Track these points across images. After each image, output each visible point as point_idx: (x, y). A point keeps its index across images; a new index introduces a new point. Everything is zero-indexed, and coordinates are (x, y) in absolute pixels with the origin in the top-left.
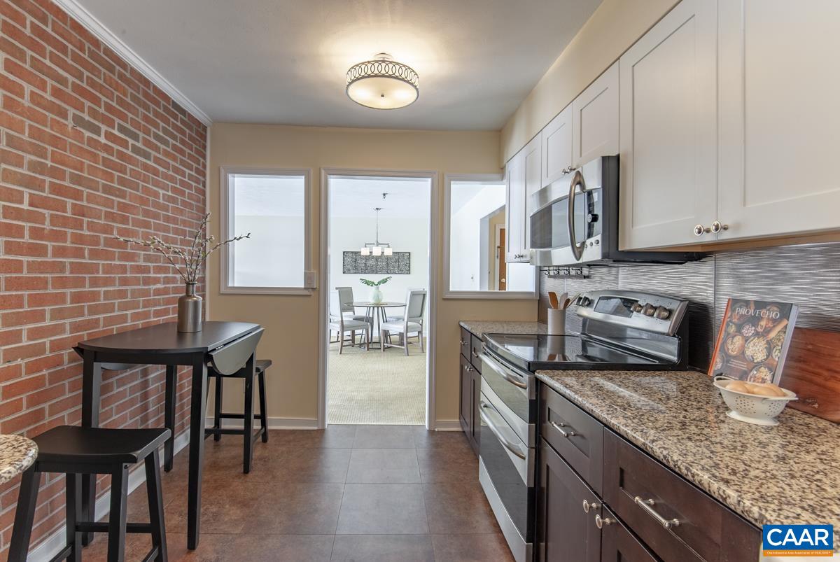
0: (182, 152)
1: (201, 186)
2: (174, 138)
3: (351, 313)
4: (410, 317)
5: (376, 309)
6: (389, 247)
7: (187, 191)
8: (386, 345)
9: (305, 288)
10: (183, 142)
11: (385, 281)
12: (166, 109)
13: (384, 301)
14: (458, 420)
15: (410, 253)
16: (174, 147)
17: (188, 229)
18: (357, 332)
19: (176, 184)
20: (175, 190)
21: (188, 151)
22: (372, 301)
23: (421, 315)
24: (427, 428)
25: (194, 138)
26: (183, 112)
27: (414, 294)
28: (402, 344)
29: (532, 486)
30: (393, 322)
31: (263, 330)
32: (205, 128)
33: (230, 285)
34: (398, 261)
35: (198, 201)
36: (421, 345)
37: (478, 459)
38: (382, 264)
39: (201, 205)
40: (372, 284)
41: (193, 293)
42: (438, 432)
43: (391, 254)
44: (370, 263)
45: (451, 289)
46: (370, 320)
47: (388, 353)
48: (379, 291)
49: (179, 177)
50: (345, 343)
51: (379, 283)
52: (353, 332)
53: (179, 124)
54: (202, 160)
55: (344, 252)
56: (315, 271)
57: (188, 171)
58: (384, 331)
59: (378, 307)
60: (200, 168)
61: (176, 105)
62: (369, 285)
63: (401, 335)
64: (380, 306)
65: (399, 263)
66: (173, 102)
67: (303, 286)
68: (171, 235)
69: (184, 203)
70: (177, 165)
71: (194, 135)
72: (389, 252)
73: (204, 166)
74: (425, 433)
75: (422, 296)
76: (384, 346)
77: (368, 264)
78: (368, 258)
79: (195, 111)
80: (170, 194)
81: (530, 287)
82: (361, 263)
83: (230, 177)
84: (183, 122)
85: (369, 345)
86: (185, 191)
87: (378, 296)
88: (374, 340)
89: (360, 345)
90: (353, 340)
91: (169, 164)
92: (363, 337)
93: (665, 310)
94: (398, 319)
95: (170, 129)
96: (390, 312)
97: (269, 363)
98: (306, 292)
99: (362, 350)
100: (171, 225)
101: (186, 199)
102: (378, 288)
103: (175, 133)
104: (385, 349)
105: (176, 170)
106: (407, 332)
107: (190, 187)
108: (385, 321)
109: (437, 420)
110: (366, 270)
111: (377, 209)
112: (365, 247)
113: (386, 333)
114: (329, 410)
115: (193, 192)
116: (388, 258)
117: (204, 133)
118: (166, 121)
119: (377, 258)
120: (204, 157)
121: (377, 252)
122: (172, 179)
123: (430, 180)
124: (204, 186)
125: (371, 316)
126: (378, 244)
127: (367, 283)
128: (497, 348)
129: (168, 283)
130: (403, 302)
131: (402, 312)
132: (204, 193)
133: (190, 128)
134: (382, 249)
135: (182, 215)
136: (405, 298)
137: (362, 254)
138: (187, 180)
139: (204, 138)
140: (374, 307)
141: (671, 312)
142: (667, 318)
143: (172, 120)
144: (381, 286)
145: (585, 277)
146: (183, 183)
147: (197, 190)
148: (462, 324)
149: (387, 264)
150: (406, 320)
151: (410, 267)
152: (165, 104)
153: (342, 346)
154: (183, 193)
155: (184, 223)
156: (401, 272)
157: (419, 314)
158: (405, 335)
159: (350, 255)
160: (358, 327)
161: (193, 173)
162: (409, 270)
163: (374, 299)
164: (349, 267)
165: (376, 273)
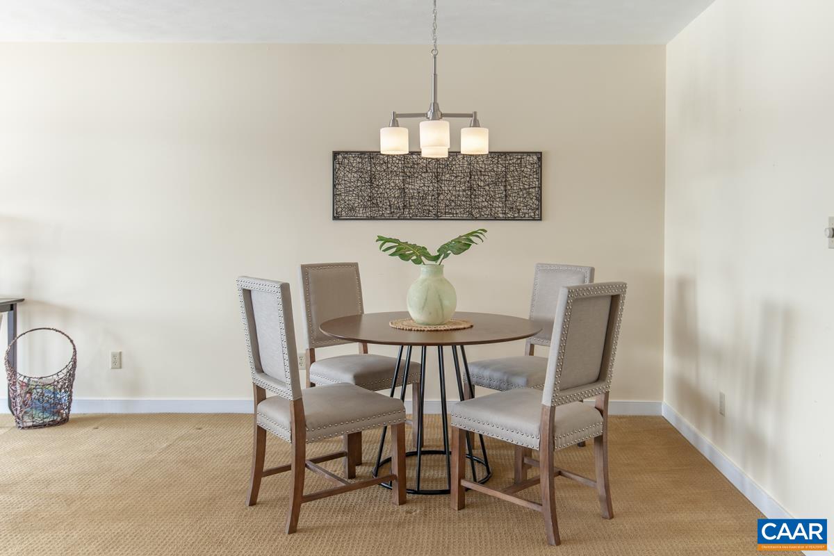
6: (476, 124)
11: (462, 245)
15: (539, 155)
22: (416, 321)
30: (495, 402)
34: (503, 179)
36: (601, 490)
38: (453, 189)
40: (419, 255)
43: (484, 154)
44: (415, 186)
48: (443, 281)
51: (444, 251)
55: (335, 154)
59: (440, 346)
62: (404, 257)
64: (447, 340)
65: (507, 186)
72: (475, 143)
75: (606, 305)
77: (410, 188)
82: (390, 187)
87: (440, 301)
102: (438, 271)
110: (405, 210)
112: (395, 124)
116: (472, 166)
119: (436, 168)
121: (434, 143)
126: (438, 116)
127: (404, 251)
134: (453, 132)
140: (424, 344)
144: (452, 264)
149: (471, 188)
151: (540, 200)
153: (300, 498)
156: (512, 214)
157: (595, 371)
159: (356, 162)
162: (540, 208)
163: (424, 306)
164: (352, 199)
165: (437, 218)
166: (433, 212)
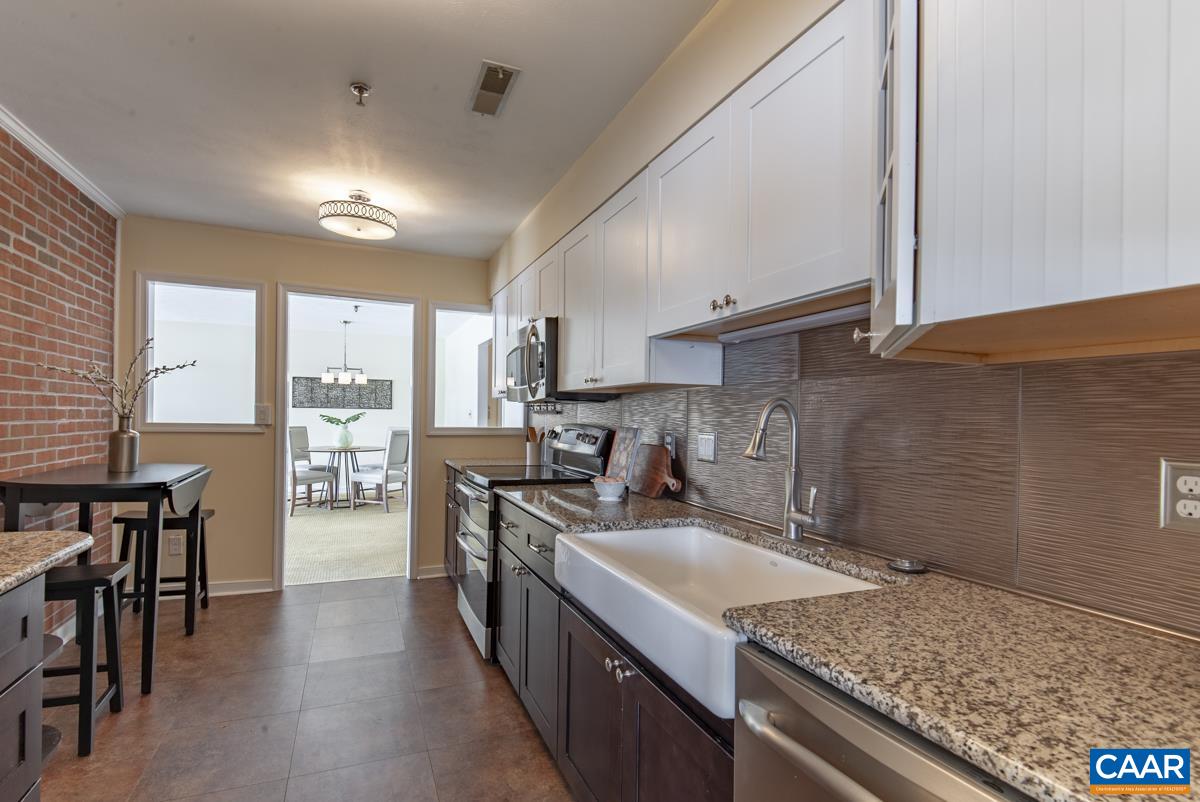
0: (89, 254)
1: (109, 295)
2: (81, 237)
3: (306, 462)
4: (391, 464)
5: (343, 454)
6: (362, 373)
7: (94, 302)
8: (358, 501)
9: (256, 425)
10: (91, 242)
11: (356, 418)
12: (74, 205)
13: (354, 444)
14: (443, 566)
15: (391, 382)
16: (82, 250)
17: (94, 350)
18: (315, 487)
19: (82, 294)
20: (81, 302)
21: (95, 252)
22: (337, 444)
23: (406, 461)
24: (408, 577)
25: (102, 235)
26: (91, 204)
27: (396, 435)
28: (381, 499)
29: (491, 581)
30: (368, 472)
31: (210, 472)
32: (114, 221)
33: (149, 421)
34: (374, 391)
35: (105, 314)
37: (456, 589)
39: (108, 319)
40: (338, 422)
41: (128, 428)
42: (422, 580)
43: (365, 382)
44: (334, 393)
45: (436, 426)
46: (334, 472)
47: (360, 511)
48: (348, 432)
49: (85, 285)
50: (297, 502)
51: (348, 420)
52: (310, 486)
53: (86, 220)
54: (110, 261)
55: (294, 378)
56: (269, 404)
57: (95, 277)
58: (355, 483)
59: (346, 452)
60: (109, 271)
61: (84, 198)
62: (332, 423)
63: (379, 487)
64: (349, 451)
65: (376, 395)
66: (82, 194)
67: (253, 422)
68: (76, 358)
69: (91, 318)
70: (83, 271)
71: (102, 231)
72: (361, 380)
73: (113, 270)
74: (407, 582)
75: (404, 436)
76: (355, 503)
77: (331, 395)
78: (330, 387)
79: (102, 200)
80: (76, 307)
81: (519, 423)
82: (321, 394)
83: (150, 284)
84: (91, 217)
85: (332, 503)
86: (91, 303)
87: (347, 439)
88: (340, 498)
89: (321, 503)
90: (309, 498)
91: (75, 270)
92: (324, 493)
93: (594, 437)
94: (375, 468)
95: (78, 227)
96: (363, 459)
97: (211, 513)
98: (258, 430)
99: (322, 510)
100: (77, 346)
101: (92, 313)
102: (346, 427)
103: (83, 232)
104: (355, 507)
105: (83, 278)
106: (387, 482)
107: (95, 296)
108: (356, 470)
109: (421, 568)
110: (328, 403)
111: (345, 322)
112: (328, 371)
113: (357, 486)
114: (287, 573)
115: (100, 304)
116: (360, 387)
117: (113, 227)
118: (73, 218)
119: (344, 388)
120: (113, 258)
121: (345, 379)
122: (78, 289)
123: (412, 306)
124: (112, 294)
125: (336, 465)
126: (346, 369)
127: (330, 420)
128: (473, 477)
129: (73, 418)
130: (382, 446)
131: (382, 459)
132: (111, 303)
133: (98, 223)
134: (353, 375)
135: (88, 333)
136: (384, 441)
137: (323, 381)
138: (93, 288)
139: (113, 233)
140: (340, 452)
141: (597, 439)
142: (594, 443)
143: (79, 216)
144: (351, 424)
145: (558, 413)
146: (90, 294)
147: (105, 299)
148: (447, 462)
149: (360, 395)
150: (385, 468)
151: (391, 400)
152: (73, 198)
153: (294, 506)
154: (88, 305)
155: (90, 342)
156: (379, 406)
158: (384, 486)
159: (304, 382)
160: (318, 480)
161: (100, 279)
162: (391, 404)
163: (340, 441)
164: (302, 398)
165: (344, 407)
166: (342, 404)
